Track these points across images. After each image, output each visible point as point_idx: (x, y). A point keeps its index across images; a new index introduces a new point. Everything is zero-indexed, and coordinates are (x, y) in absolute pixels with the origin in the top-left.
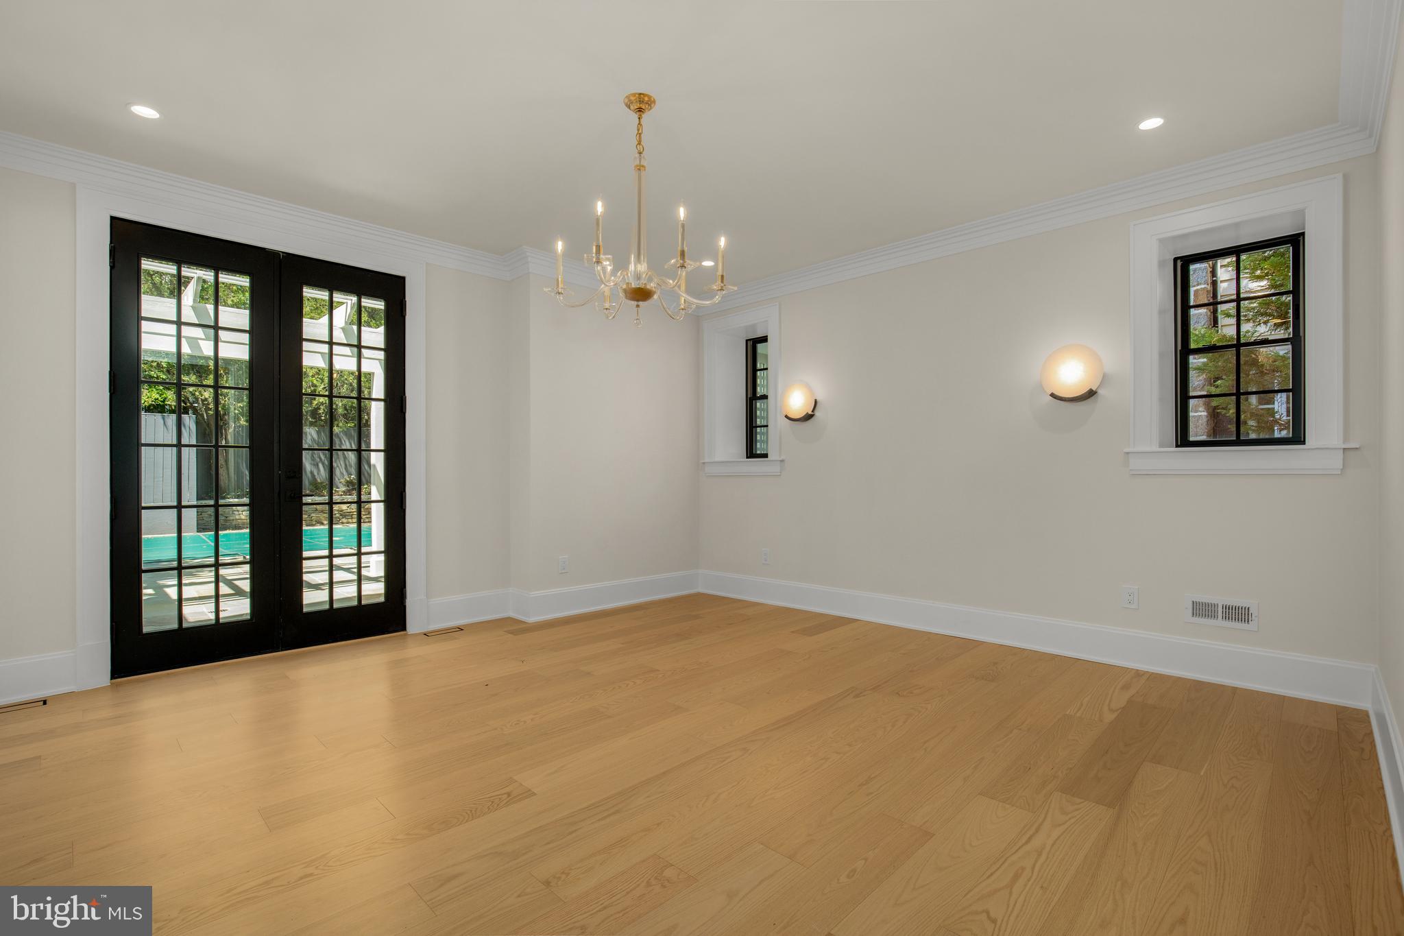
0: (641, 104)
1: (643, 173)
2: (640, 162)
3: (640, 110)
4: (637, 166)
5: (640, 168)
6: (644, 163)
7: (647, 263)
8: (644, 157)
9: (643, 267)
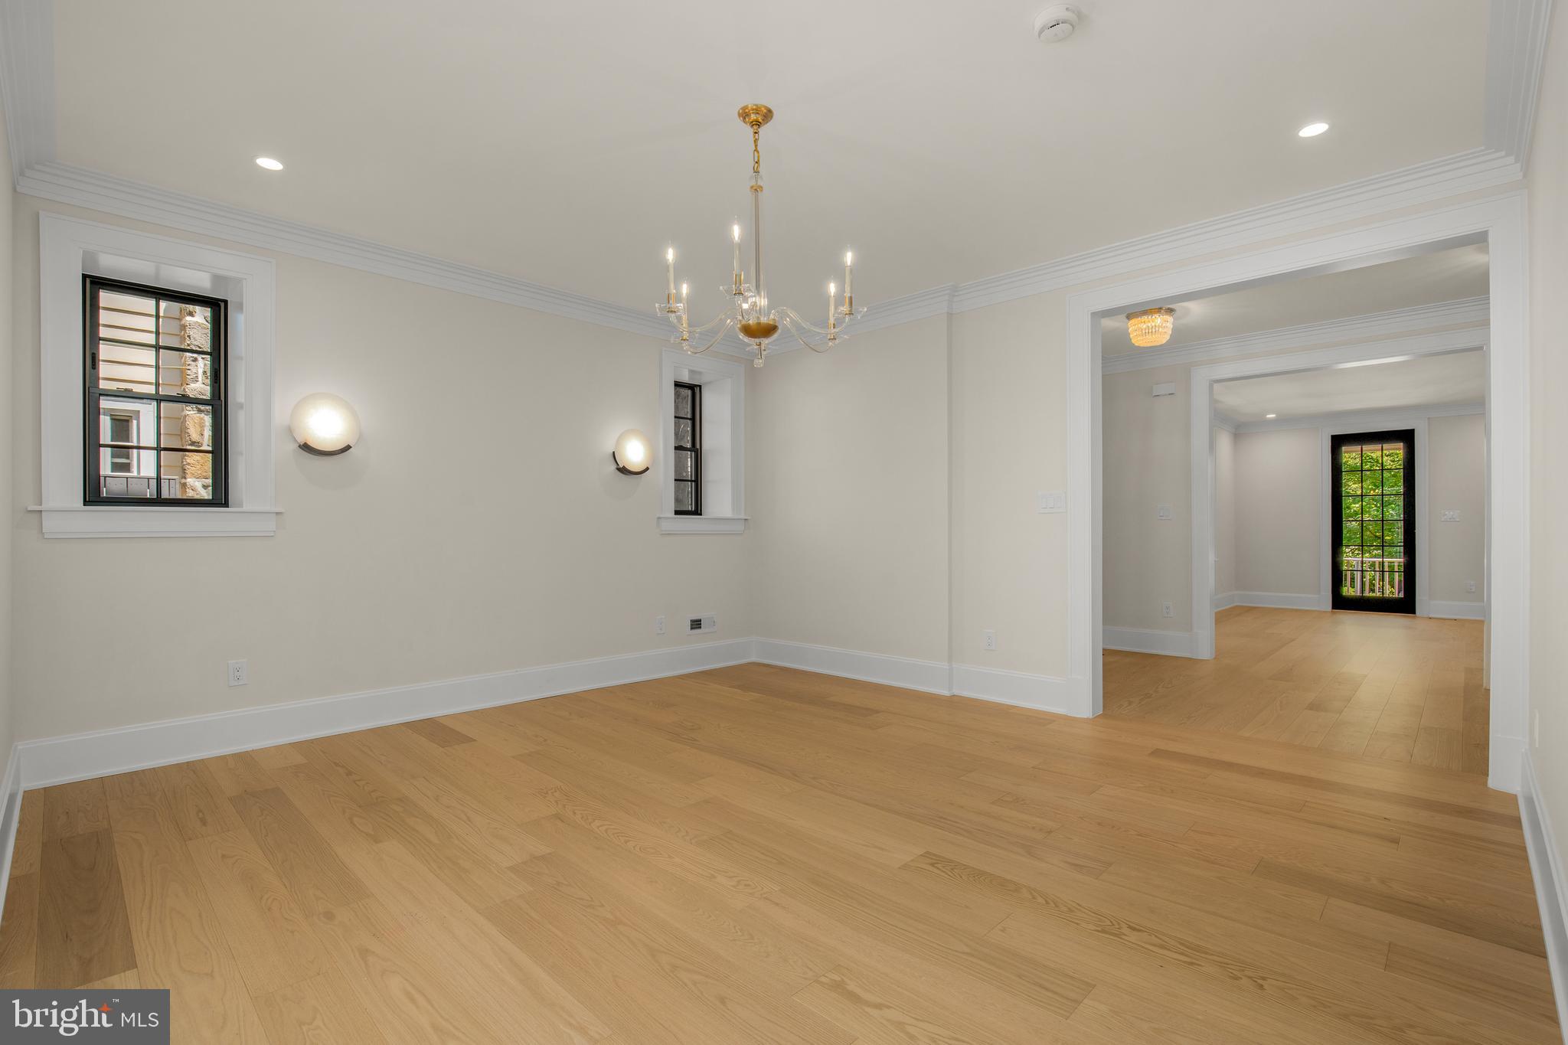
0: (758, 118)
1: (760, 194)
2: (757, 181)
3: (758, 124)
4: (752, 187)
5: (756, 189)
6: (760, 183)
7: (768, 298)
8: (761, 177)
9: (763, 302)
